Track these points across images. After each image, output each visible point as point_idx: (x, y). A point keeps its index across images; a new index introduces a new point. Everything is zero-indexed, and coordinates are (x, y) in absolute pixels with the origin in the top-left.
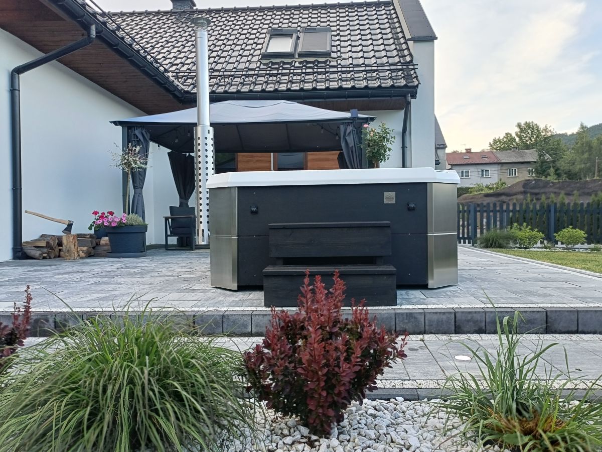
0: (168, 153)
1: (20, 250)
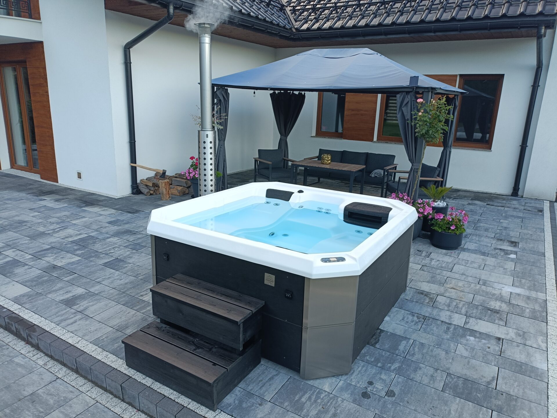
0: (271, 94)
1: (136, 187)
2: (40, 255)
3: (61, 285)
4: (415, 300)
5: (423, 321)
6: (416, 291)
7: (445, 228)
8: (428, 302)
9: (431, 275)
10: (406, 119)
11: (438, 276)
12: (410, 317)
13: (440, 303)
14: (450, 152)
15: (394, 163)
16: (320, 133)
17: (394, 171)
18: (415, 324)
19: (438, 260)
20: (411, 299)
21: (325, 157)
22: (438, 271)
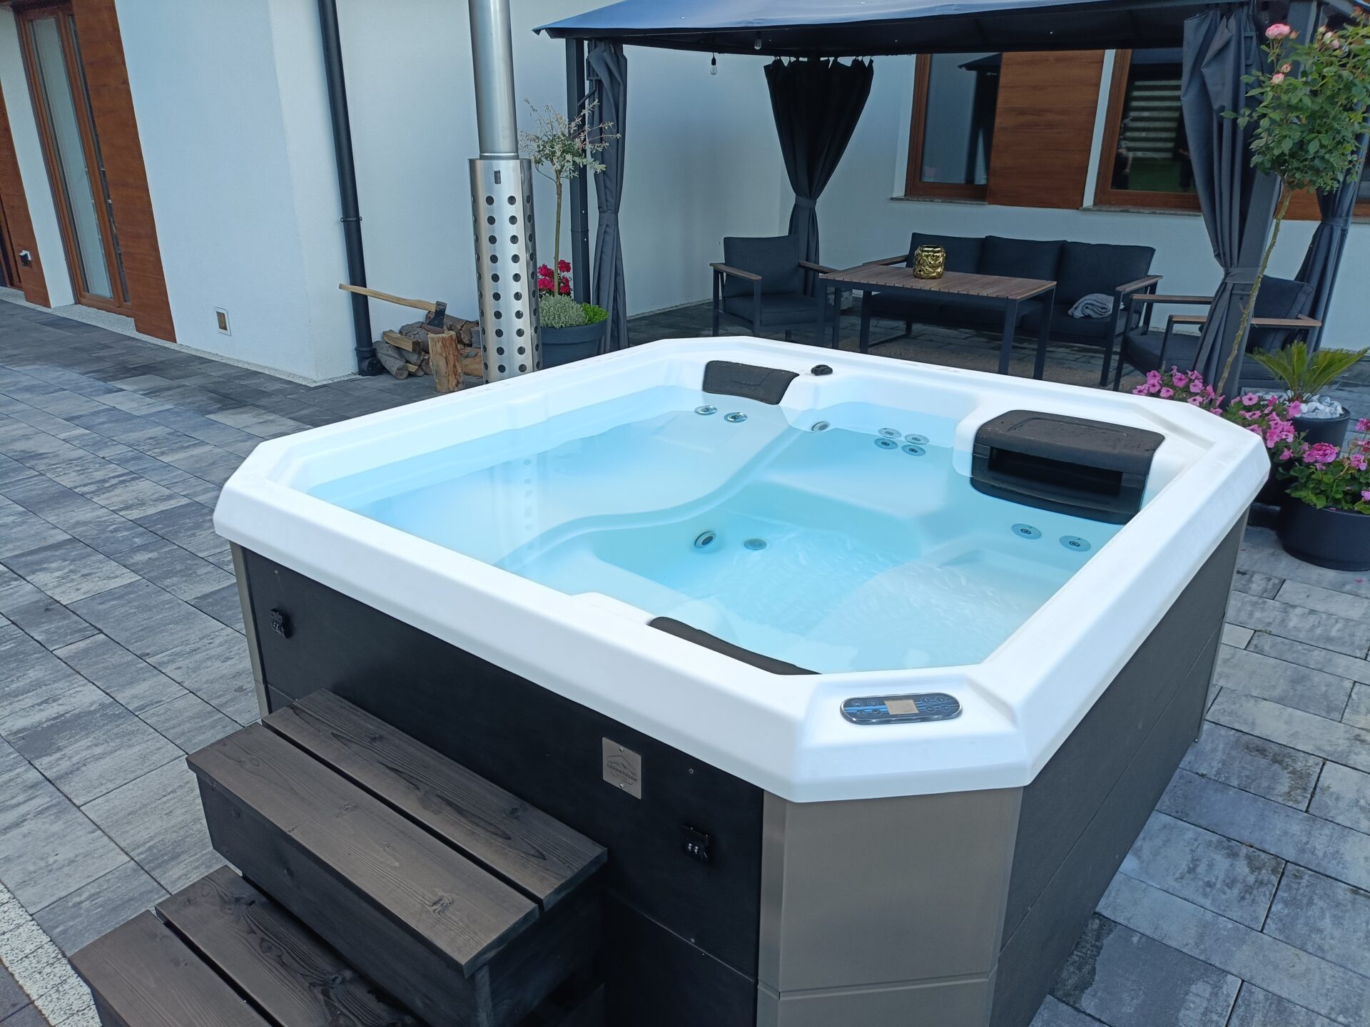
0: (766, 68)
1: (368, 355)
2: (27, 565)
3: (40, 674)
4: (1235, 783)
5: (1275, 880)
6: (1238, 740)
7: (1339, 496)
8: (1286, 789)
9: (1289, 673)
10: (1216, 106)
11: (1317, 678)
12: (1222, 862)
13: (1338, 799)
14: (1344, 234)
15: (1149, 274)
16: (917, 187)
17: (1148, 296)
18: (1243, 898)
19: (1312, 612)
20: (1218, 773)
21: (927, 256)
22: (1317, 655)
